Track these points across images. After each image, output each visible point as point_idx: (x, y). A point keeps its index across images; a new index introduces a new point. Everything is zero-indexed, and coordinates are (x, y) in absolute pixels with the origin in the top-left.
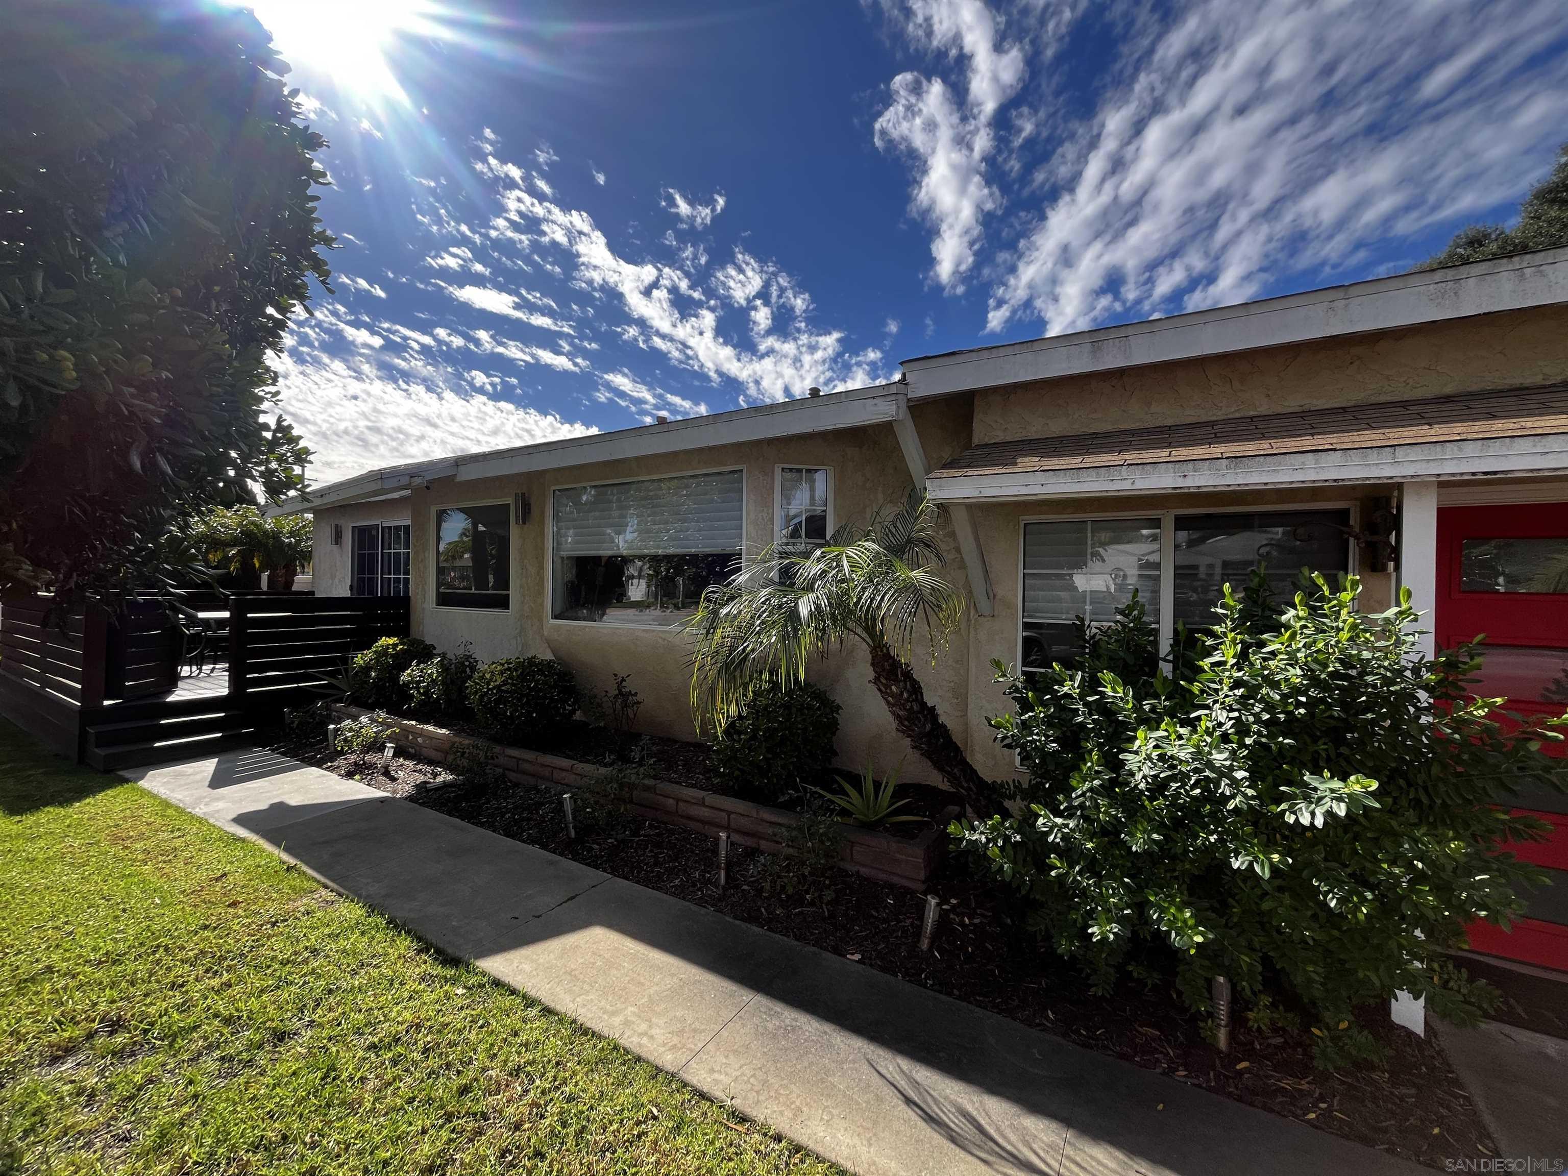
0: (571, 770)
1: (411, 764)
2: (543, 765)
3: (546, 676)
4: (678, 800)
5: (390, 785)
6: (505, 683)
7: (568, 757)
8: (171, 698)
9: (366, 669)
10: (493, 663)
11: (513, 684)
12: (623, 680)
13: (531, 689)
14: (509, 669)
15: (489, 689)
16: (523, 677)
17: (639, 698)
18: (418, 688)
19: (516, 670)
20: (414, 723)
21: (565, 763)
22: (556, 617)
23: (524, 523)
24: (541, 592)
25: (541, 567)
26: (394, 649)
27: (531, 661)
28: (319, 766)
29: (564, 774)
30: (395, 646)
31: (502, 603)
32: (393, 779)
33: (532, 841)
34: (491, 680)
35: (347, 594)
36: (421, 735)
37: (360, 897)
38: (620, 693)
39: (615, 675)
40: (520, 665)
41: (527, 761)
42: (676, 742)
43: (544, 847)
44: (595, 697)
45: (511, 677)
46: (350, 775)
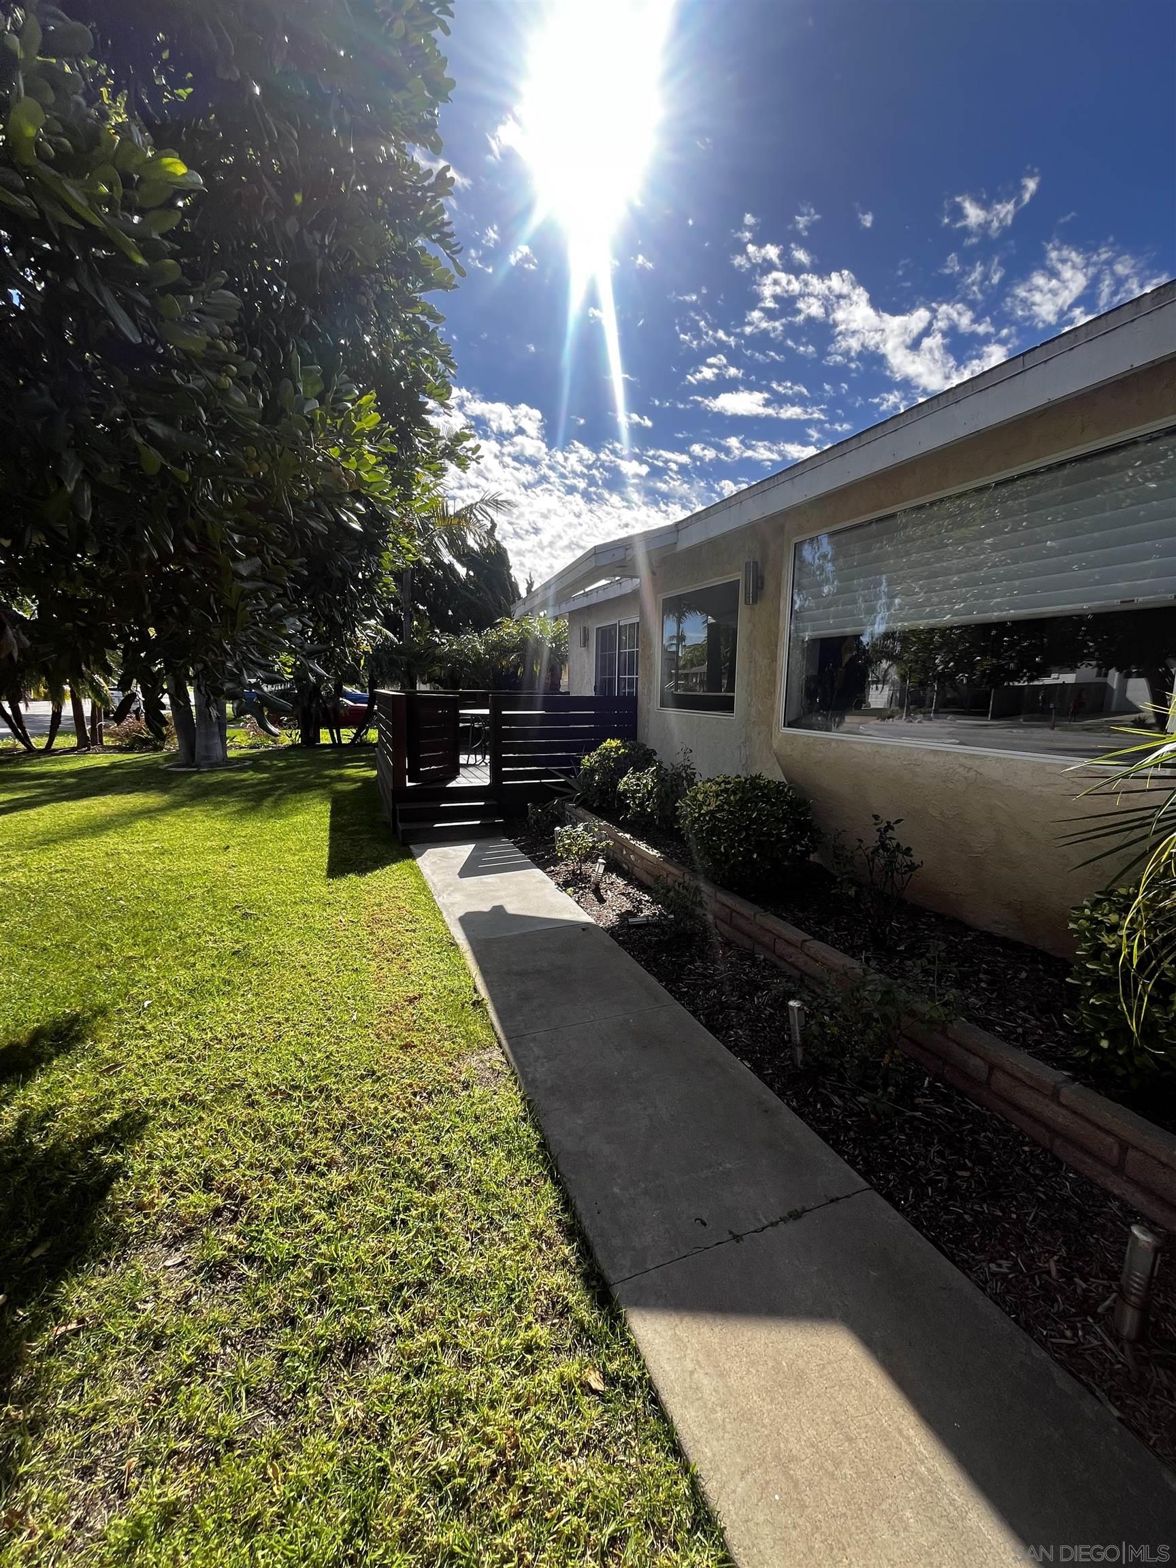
0: (801, 946)
1: (621, 882)
2: (762, 927)
3: (773, 805)
4: (992, 1067)
5: (597, 907)
6: (720, 808)
7: (798, 924)
8: (452, 784)
9: (592, 771)
10: (709, 780)
11: (731, 813)
12: (889, 827)
13: (752, 821)
14: (726, 791)
15: (701, 815)
16: (742, 803)
17: (916, 859)
18: (634, 798)
19: (734, 793)
20: (628, 836)
21: (794, 934)
22: (789, 724)
23: (755, 601)
24: (771, 692)
25: (774, 658)
26: (616, 752)
27: (754, 782)
28: (543, 869)
29: (791, 950)
30: (618, 748)
31: (727, 705)
32: (601, 900)
33: (737, 1049)
34: (704, 803)
35: (591, 693)
36: (634, 852)
37: (524, 1075)
38: (884, 846)
39: (876, 817)
40: (740, 787)
41: (742, 915)
42: (968, 928)
43: (757, 1069)
44: (843, 847)
45: (728, 802)
46: (564, 886)
